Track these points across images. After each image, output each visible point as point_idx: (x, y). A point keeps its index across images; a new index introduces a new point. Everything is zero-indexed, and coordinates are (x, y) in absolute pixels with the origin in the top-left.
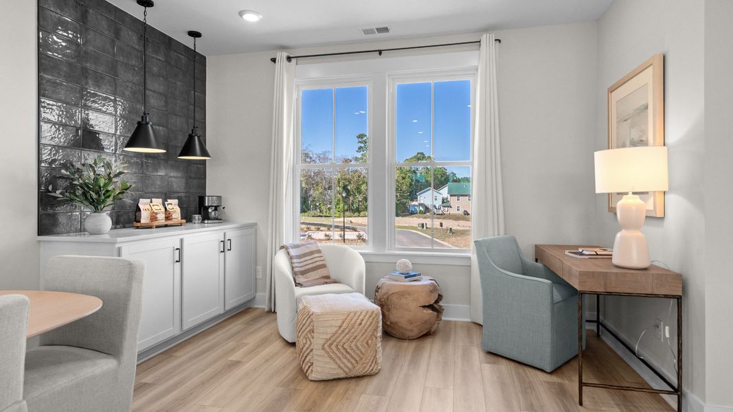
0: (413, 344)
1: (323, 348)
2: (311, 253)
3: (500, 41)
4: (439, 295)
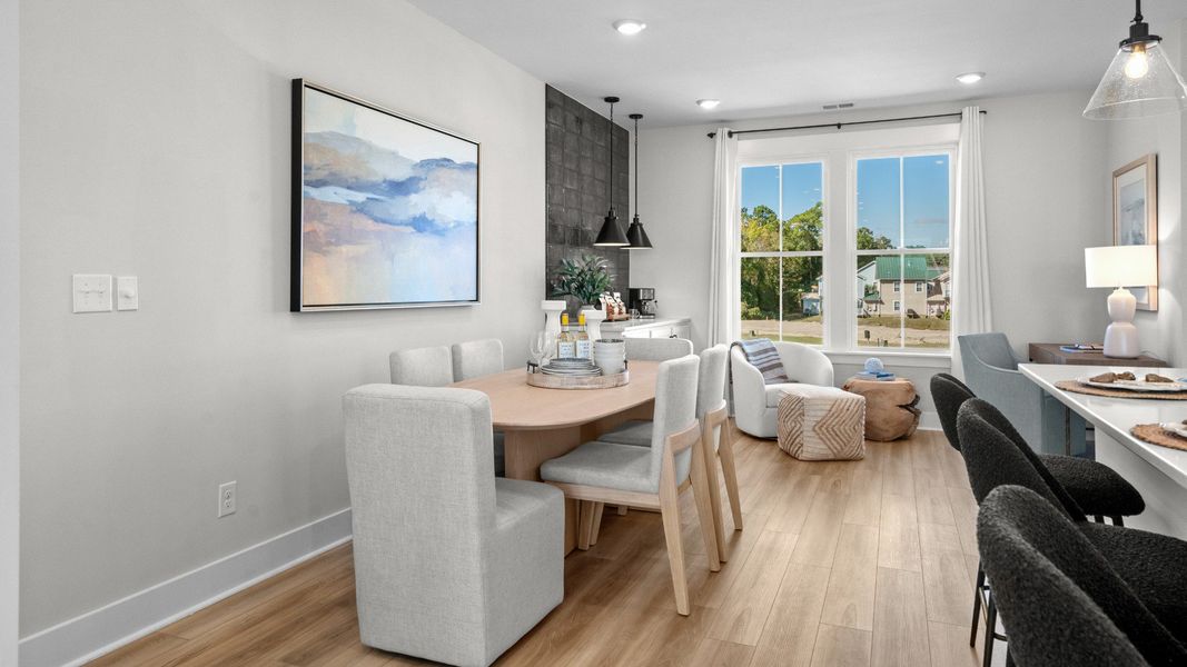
0: (890, 445)
1: (814, 430)
2: (766, 351)
3: (985, 112)
4: (917, 396)
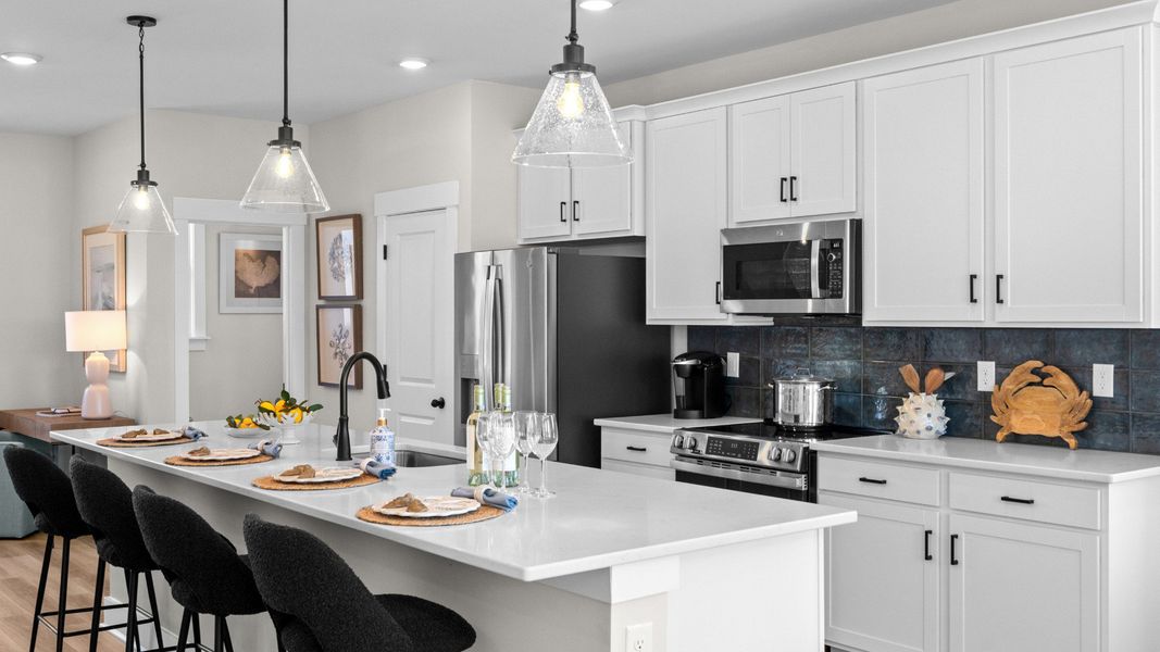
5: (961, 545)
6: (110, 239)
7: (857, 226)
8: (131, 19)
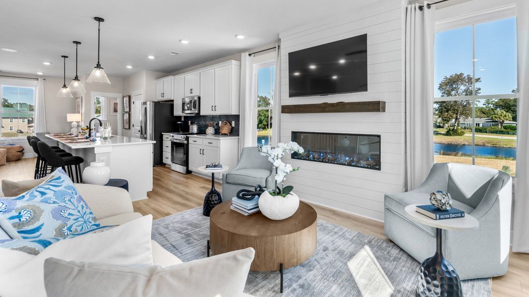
0: (14, 162)
3: (44, 80)
4: (23, 149)
5: (204, 151)
6: (79, 100)
7: (199, 98)
8: (62, 56)
